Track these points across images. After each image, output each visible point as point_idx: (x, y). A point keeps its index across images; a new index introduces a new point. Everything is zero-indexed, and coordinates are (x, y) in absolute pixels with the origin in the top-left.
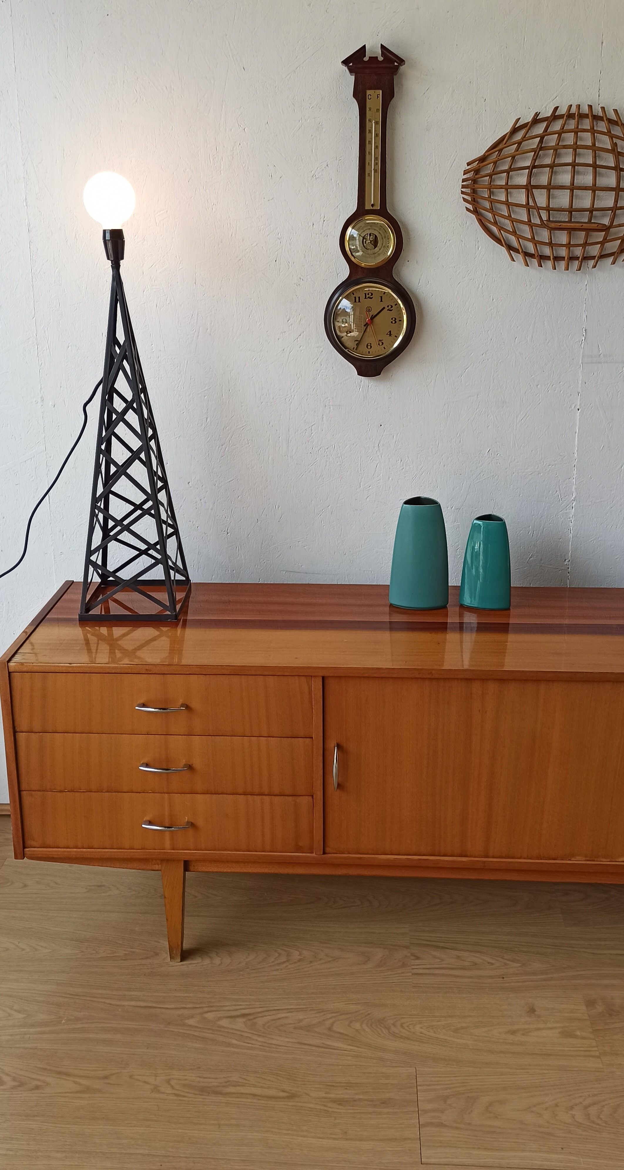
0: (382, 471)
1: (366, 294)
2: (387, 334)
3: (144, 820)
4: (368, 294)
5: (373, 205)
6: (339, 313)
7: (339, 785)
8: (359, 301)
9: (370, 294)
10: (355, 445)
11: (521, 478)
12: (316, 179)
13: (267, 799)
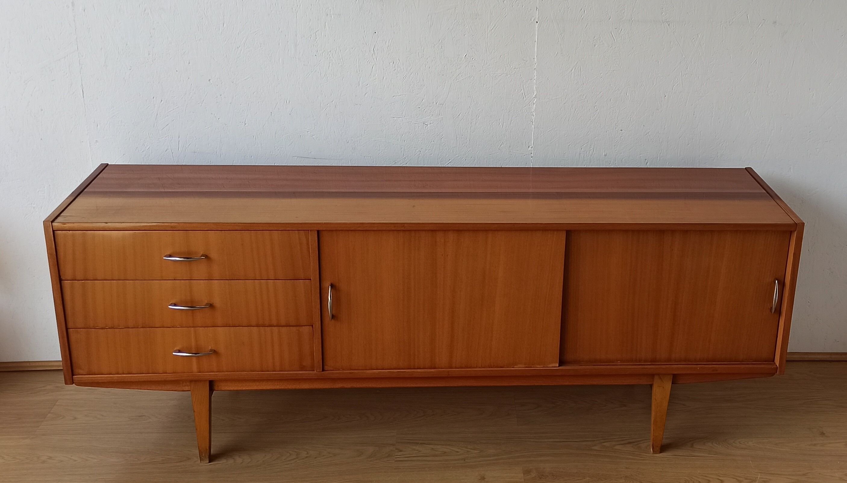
0: (377, 72)
3: (175, 349)
7: (333, 317)
10: (353, 49)
11: (493, 79)
13: (275, 329)
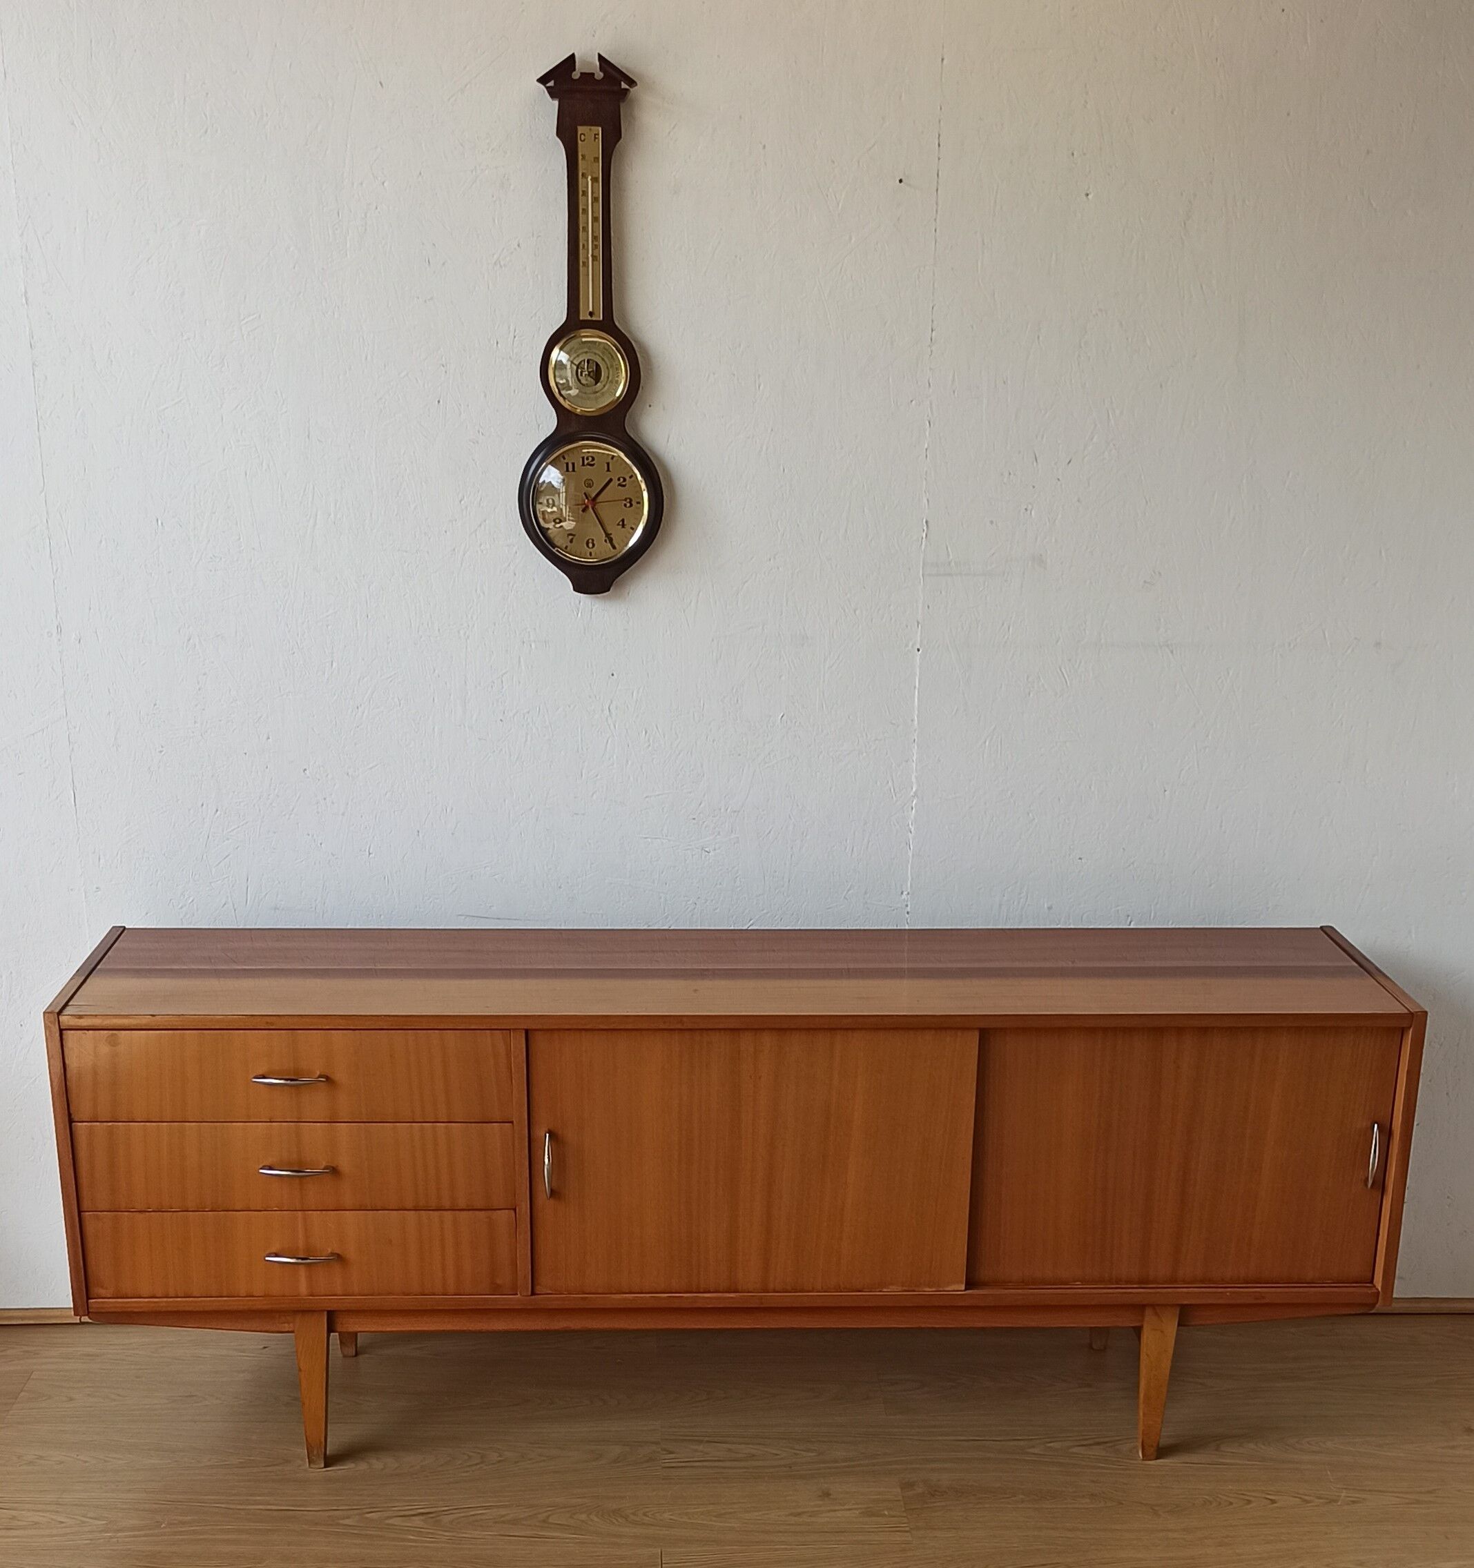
0: (616, 751)
1: (583, 458)
2: (618, 525)
3: (271, 1248)
4: (587, 459)
5: (591, 314)
6: (542, 489)
8: (574, 470)
9: (590, 459)
10: (572, 706)
12: (501, 266)
